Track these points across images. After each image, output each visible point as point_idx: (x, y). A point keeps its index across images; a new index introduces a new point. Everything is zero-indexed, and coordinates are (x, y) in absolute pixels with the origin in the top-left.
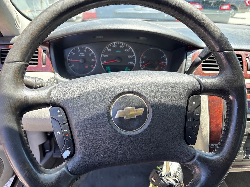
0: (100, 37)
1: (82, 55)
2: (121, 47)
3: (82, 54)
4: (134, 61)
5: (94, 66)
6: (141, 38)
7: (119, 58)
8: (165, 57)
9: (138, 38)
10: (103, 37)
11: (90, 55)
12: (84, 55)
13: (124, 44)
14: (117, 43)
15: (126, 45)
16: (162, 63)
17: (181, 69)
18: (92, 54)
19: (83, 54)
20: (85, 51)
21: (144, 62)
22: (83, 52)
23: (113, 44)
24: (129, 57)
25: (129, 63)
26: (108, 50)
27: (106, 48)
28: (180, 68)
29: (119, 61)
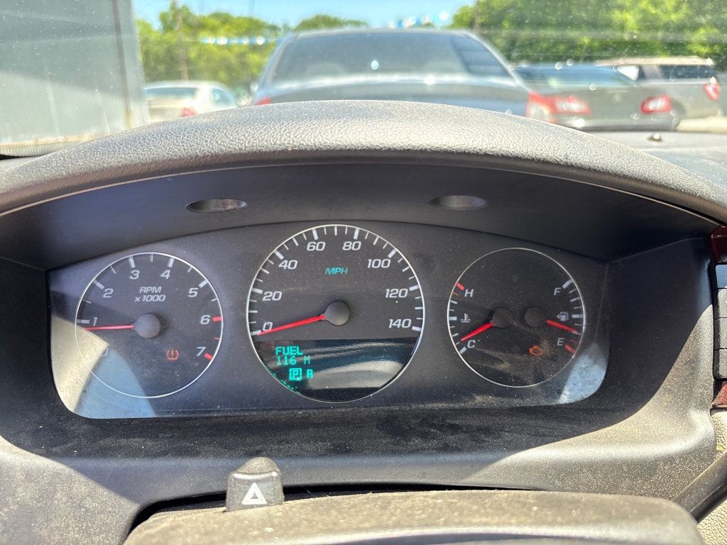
0: (231, 205)
1: (153, 295)
2: (349, 246)
3: (149, 293)
4: (415, 316)
5: (211, 351)
6: (456, 202)
7: (342, 304)
8: (572, 286)
9: (436, 202)
10: (244, 204)
11: (193, 292)
12: (159, 298)
13: (361, 235)
14: (331, 230)
15: (372, 238)
16: (559, 321)
17: (694, 363)
18: (200, 290)
19: (154, 289)
20: (166, 275)
21: (466, 319)
22: (156, 281)
23: (310, 234)
24: (390, 294)
25: (392, 324)
26: (286, 265)
27: (273, 257)
28: (683, 356)
29: (340, 321)
